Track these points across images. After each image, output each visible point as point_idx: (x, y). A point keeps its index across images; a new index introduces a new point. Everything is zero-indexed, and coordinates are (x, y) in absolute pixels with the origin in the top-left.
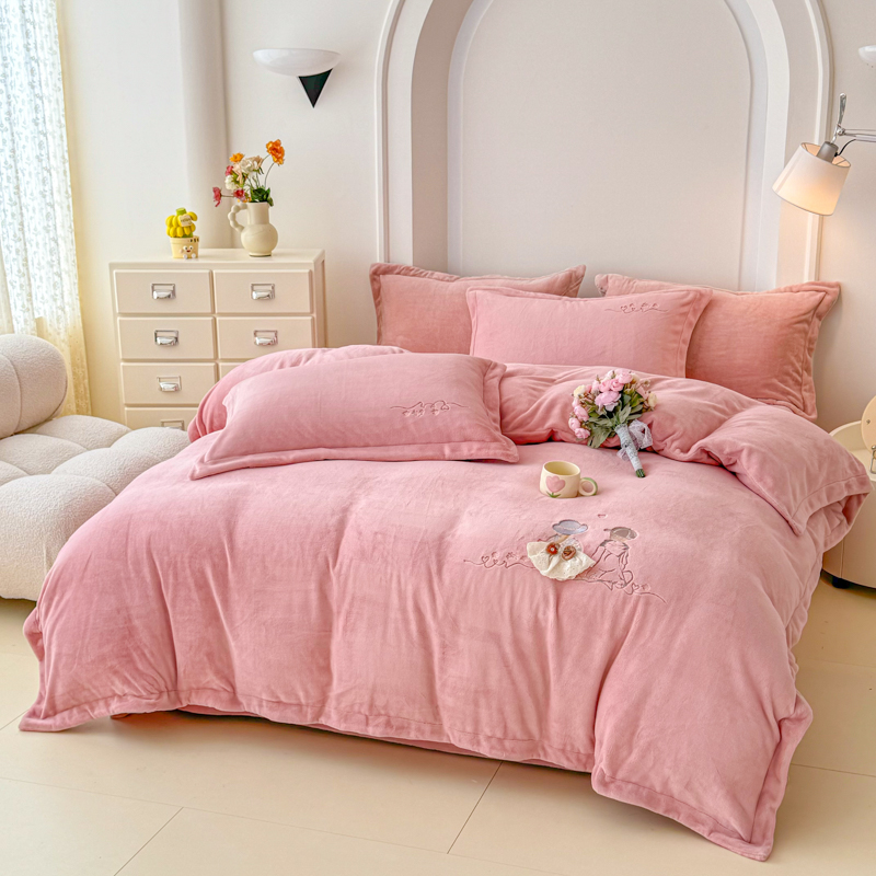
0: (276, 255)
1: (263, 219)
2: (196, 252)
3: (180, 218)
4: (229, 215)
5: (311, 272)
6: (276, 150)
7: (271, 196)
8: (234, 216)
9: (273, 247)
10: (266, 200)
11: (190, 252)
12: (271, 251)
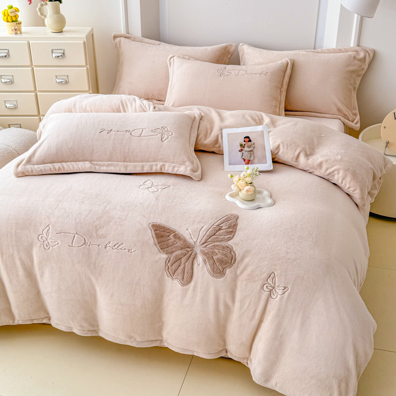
0: (65, 31)
1: (57, 11)
2: (20, 30)
3: (10, 11)
4: (37, 9)
5: (84, 42)
8: (40, 9)
9: (63, 28)
10: (58, 0)
11: (17, 31)
12: (62, 30)
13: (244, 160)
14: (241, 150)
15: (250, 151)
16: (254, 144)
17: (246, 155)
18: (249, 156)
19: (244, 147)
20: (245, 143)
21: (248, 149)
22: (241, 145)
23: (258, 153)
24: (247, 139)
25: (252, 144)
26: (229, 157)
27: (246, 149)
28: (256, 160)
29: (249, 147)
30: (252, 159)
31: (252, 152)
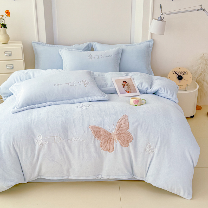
0: (9, 43)
1: (5, 33)
5: (22, 47)
6: (8, 13)
7: (7, 26)
9: (8, 41)
10: (5, 27)
12: (8, 42)
13: (127, 91)
14: (124, 87)
15: (128, 87)
16: (129, 84)
17: (127, 89)
18: (128, 89)
19: (124, 85)
20: (124, 84)
21: (127, 86)
22: (123, 85)
23: (132, 88)
24: (125, 82)
25: (128, 84)
26: (119, 91)
27: (125, 86)
28: (132, 91)
29: (127, 85)
30: (130, 90)
31: (129, 88)
